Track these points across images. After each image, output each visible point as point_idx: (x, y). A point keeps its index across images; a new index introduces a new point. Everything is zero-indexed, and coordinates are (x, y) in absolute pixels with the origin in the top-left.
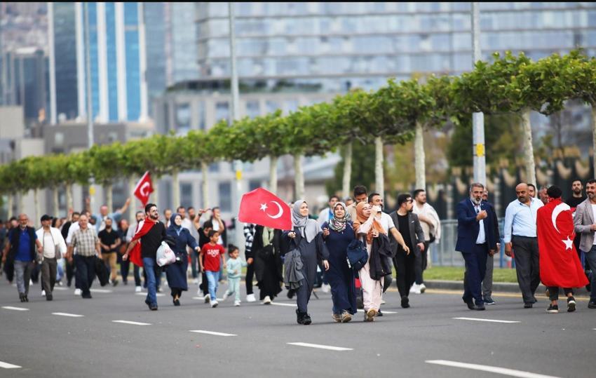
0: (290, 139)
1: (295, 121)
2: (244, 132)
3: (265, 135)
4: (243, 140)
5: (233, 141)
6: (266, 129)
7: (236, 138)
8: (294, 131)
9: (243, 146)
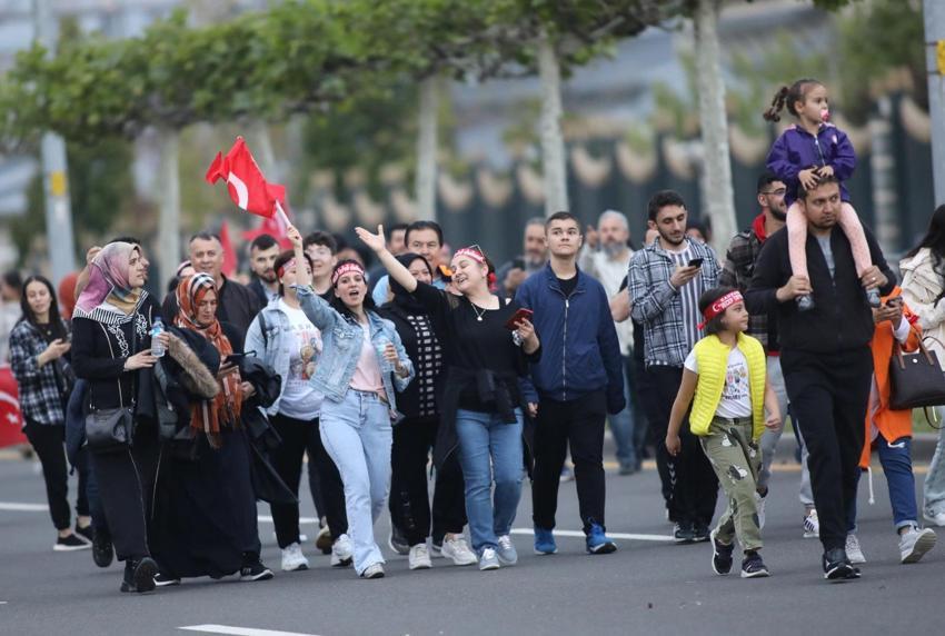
0: (277, 71)
1: (288, 24)
2: (120, 66)
3: (177, 69)
4: (115, 88)
5: (88, 91)
6: (177, 55)
7: (97, 81)
8: (288, 49)
9: (117, 101)
